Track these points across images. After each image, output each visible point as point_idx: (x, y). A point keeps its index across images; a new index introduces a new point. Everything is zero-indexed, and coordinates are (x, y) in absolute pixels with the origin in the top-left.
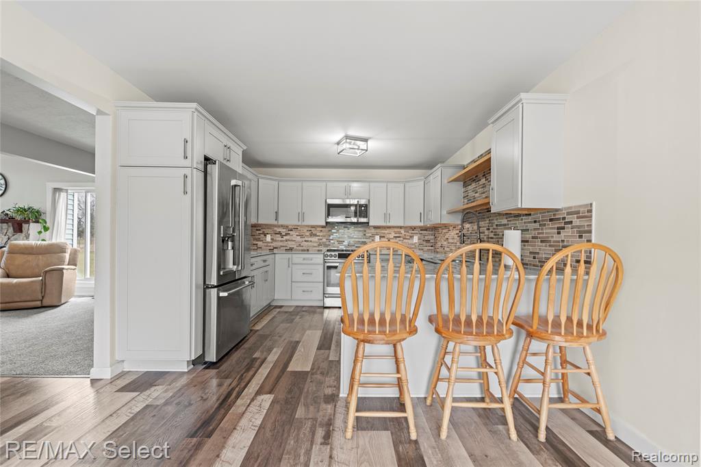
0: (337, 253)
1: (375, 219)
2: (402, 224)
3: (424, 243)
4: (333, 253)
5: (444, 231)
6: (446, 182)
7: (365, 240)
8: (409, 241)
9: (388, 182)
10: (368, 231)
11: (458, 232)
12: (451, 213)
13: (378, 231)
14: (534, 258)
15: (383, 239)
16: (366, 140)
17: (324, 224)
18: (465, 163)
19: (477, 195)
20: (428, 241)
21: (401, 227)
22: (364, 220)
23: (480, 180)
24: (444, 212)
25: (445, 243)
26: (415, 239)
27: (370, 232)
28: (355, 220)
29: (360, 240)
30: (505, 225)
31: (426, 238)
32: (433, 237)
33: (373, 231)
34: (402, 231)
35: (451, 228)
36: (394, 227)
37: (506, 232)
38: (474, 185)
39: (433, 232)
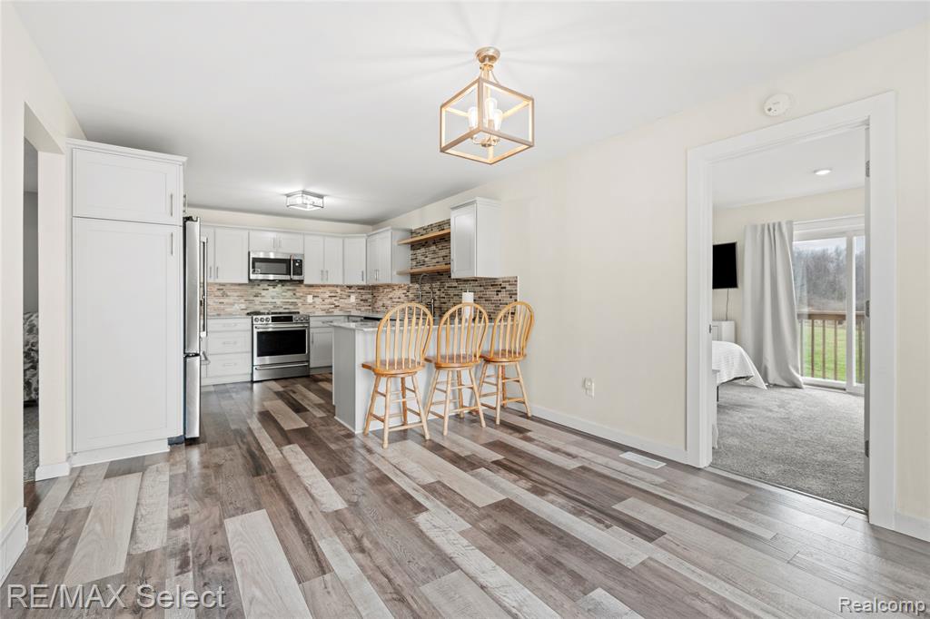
0: (270, 316)
1: (310, 276)
2: (340, 283)
3: (362, 302)
4: (265, 317)
5: (388, 290)
6: (396, 244)
7: (295, 300)
8: (346, 301)
9: (324, 236)
10: (298, 289)
11: (405, 291)
12: (400, 274)
13: (311, 290)
15: (316, 299)
16: (321, 197)
17: (247, 281)
18: (414, 228)
19: (426, 259)
20: (365, 300)
21: (337, 286)
22: (296, 278)
24: (395, 273)
25: (389, 302)
26: (353, 299)
27: (301, 290)
28: (287, 277)
29: (290, 301)
30: (455, 287)
31: (364, 297)
32: (370, 296)
33: (306, 289)
34: (338, 290)
35: (396, 288)
36: (329, 286)
37: (464, 294)
38: (423, 250)
39: (370, 291)
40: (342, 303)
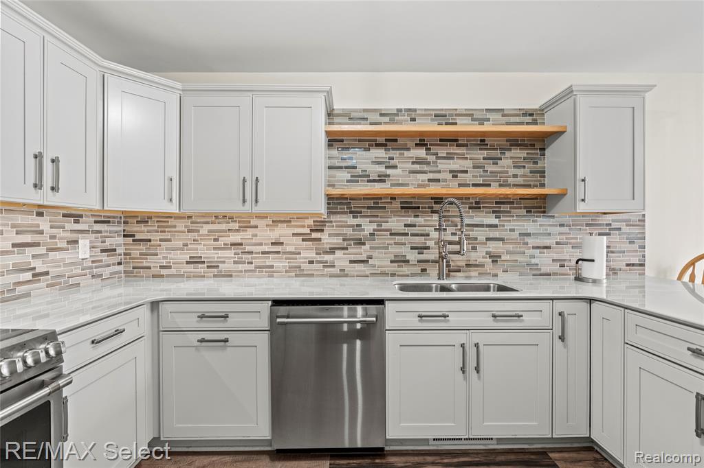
3: (104, 257)
14: (562, 266)
20: (110, 251)
23: (409, 149)
26: (84, 249)
31: (109, 243)
32: (121, 240)
39: (121, 228)
40: (54, 263)
